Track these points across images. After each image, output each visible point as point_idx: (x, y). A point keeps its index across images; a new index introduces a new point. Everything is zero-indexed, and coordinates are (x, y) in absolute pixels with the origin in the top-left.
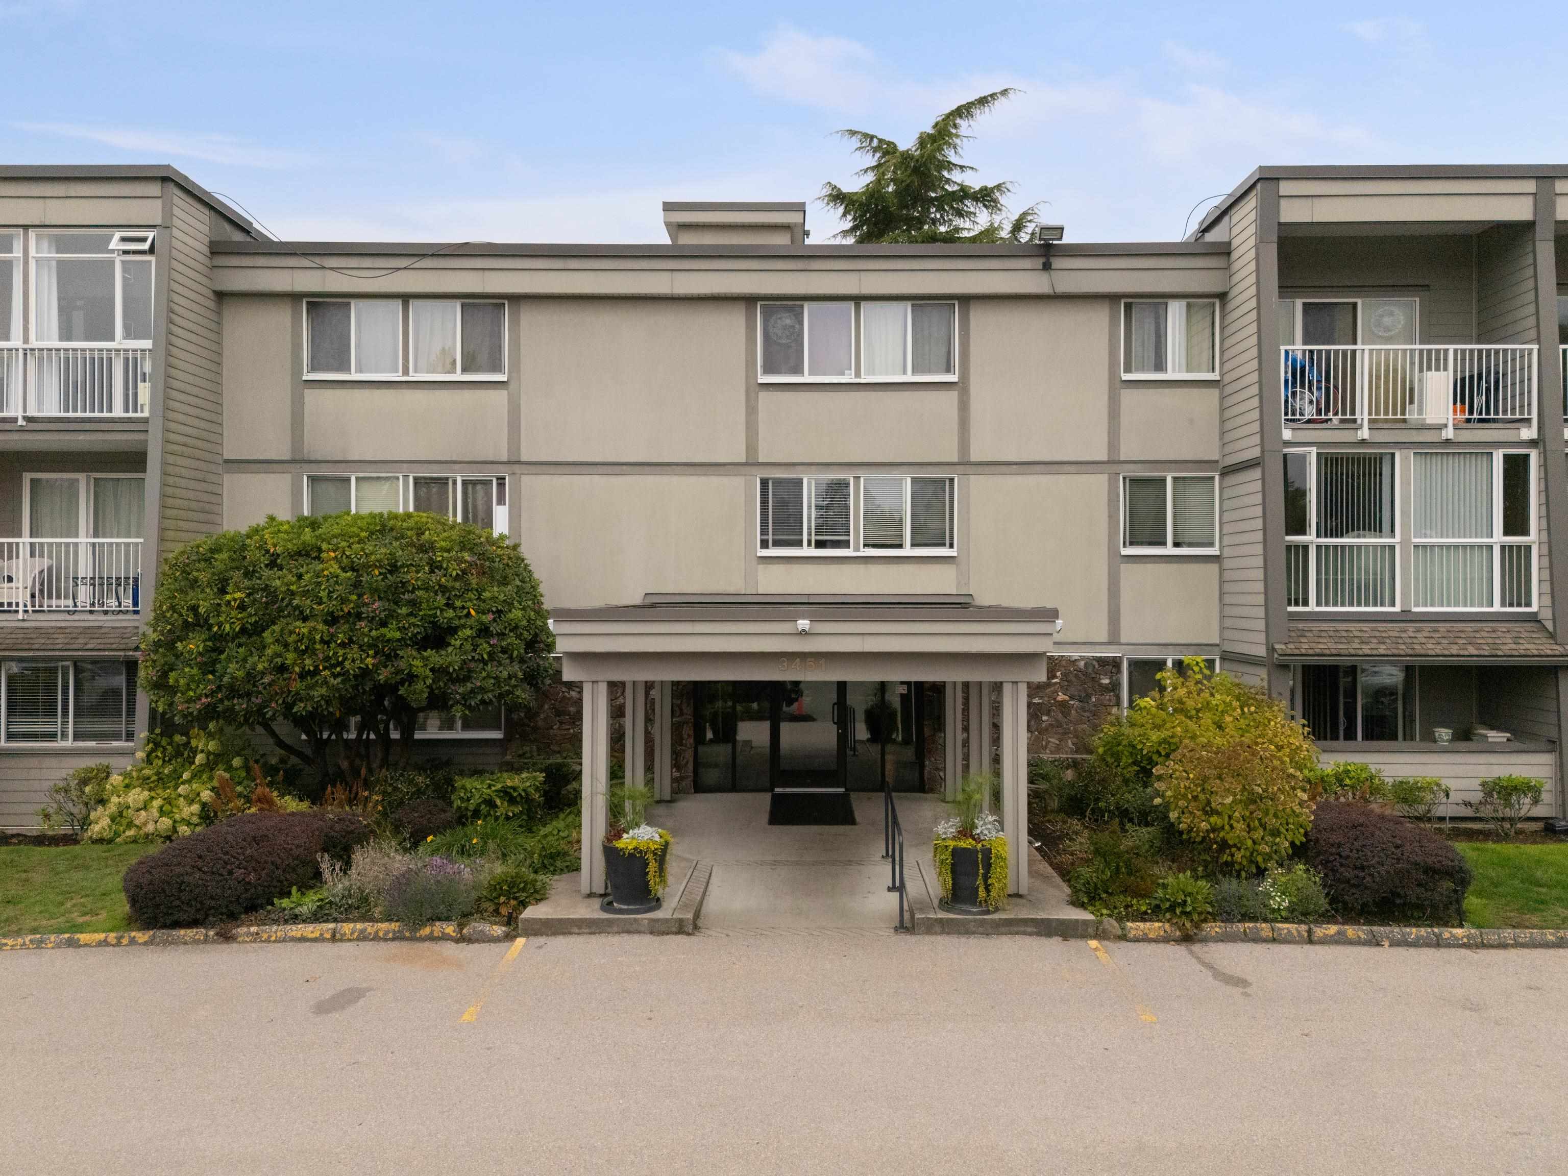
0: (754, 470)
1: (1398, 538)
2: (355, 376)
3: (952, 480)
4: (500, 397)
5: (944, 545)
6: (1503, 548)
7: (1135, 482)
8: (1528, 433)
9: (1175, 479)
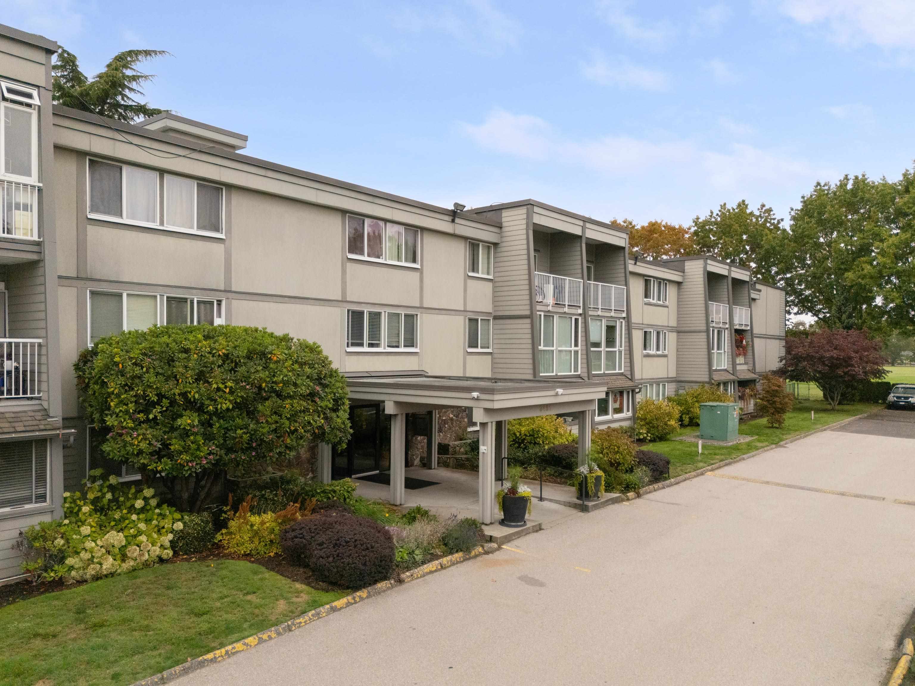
0: (345, 305)
1: (555, 348)
2: (125, 220)
3: (417, 315)
4: (219, 248)
5: (413, 346)
6: (574, 351)
7: (470, 320)
8: (580, 311)
9: (481, 319)
